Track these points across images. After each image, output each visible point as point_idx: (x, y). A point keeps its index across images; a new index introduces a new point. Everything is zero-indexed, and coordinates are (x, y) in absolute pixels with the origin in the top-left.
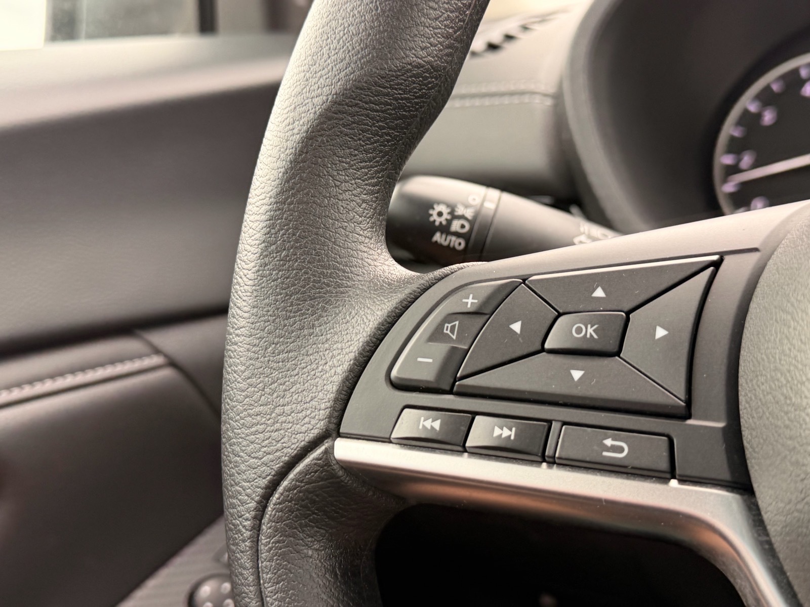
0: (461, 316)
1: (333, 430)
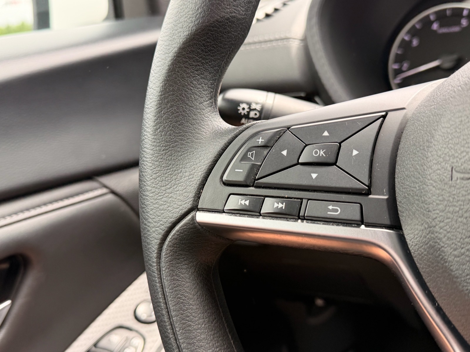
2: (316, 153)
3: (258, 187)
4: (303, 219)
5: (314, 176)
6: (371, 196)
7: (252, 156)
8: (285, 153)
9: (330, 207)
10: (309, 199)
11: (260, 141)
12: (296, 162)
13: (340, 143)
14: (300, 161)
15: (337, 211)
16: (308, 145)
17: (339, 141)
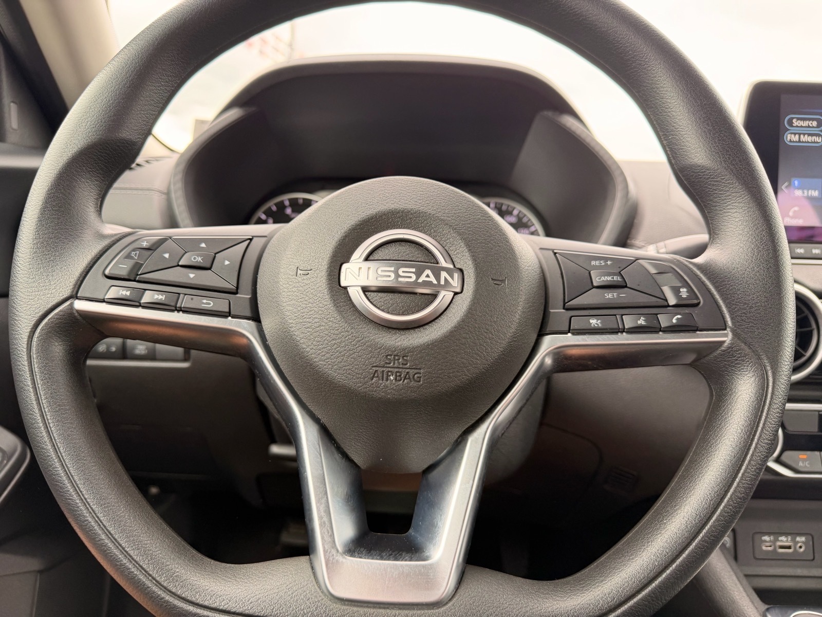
0: (140, 250)
1: (74, 296)
2: (195, 258)
3: (139, 281)
4: (180, 310)
5: (192, 276)
6: (238, 295)
7: (135, 255)
8: (167, 256)
9: (205, 301)
10: (186, 294)
11: (145, 244)
12: (176, 264)
13: (216, 254)
14: (180, 264)
15: (209, 304)
16: (188, 252)
17: (216, 252)
